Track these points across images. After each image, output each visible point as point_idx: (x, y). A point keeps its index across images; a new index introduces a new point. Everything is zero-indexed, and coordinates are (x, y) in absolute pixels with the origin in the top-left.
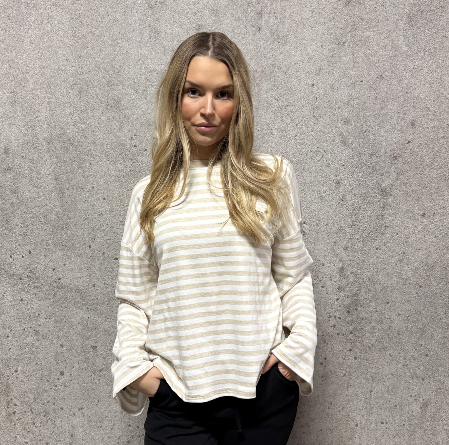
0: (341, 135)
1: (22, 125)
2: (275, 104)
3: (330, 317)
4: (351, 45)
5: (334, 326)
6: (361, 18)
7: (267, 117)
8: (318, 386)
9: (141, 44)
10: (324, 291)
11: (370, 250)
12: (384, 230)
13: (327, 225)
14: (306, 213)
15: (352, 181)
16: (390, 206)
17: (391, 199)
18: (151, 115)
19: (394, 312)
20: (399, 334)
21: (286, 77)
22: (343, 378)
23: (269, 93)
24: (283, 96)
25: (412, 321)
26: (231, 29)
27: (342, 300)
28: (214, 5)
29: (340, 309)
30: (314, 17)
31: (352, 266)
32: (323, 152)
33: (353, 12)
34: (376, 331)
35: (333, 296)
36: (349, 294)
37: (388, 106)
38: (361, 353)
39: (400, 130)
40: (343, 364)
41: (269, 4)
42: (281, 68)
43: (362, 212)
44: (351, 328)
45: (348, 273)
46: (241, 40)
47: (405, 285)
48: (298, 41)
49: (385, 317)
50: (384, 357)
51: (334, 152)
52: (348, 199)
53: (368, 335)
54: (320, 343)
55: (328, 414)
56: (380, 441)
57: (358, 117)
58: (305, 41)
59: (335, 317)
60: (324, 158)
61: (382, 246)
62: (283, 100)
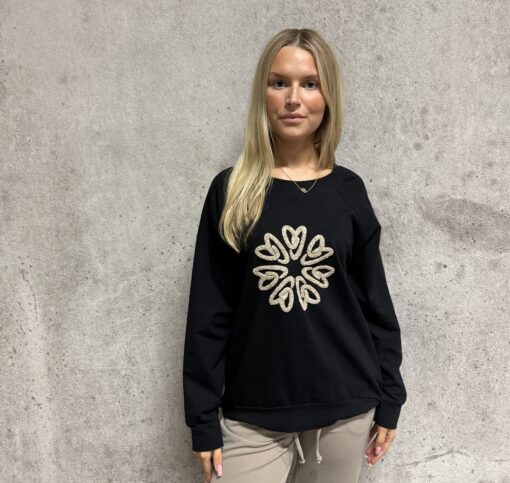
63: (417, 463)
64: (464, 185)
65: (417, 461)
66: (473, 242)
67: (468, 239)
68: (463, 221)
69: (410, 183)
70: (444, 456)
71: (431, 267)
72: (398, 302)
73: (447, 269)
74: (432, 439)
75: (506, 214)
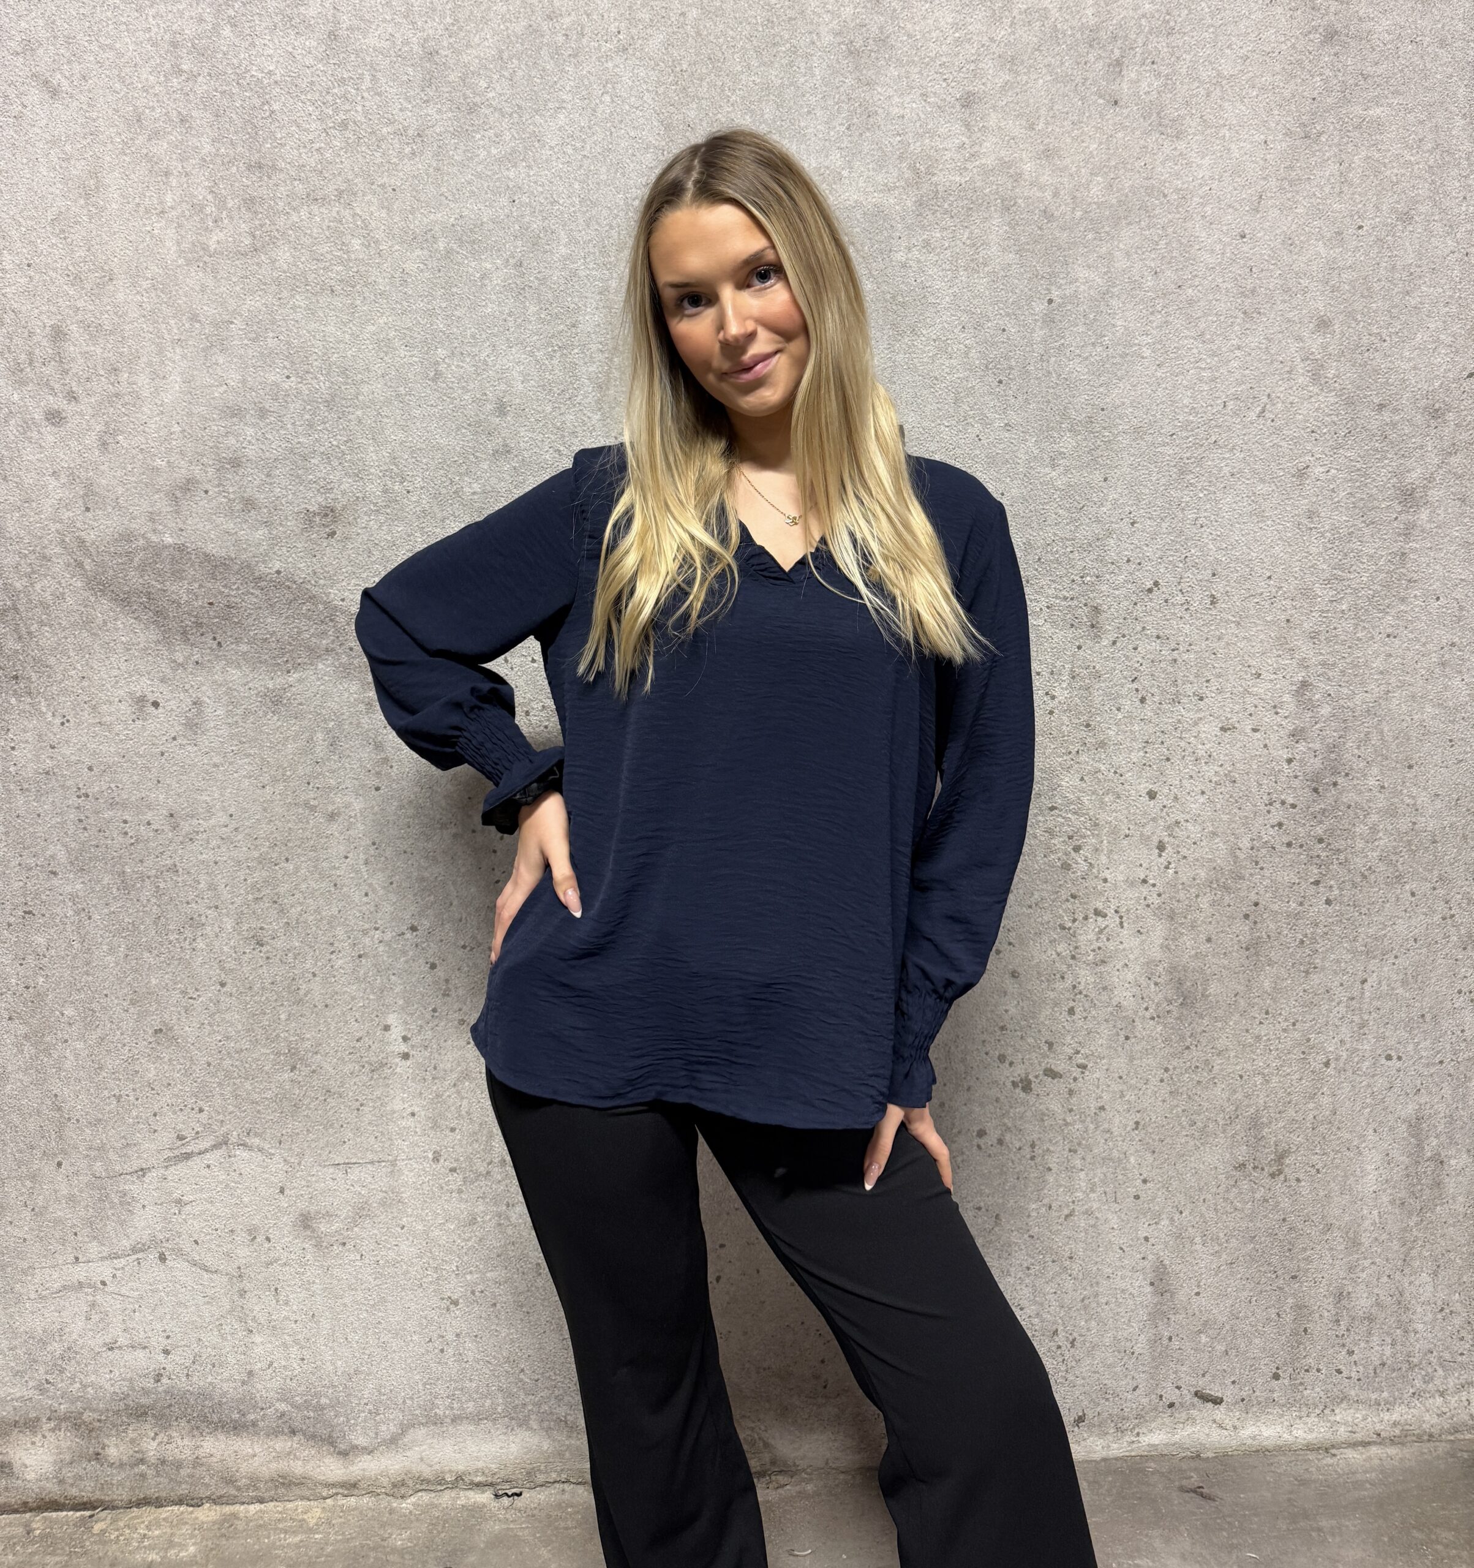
0: (1308, 359)
1: (538, 345)
2: (1150, 282)
3: (1271, 804)
4: (1336, 141)
5: (1280, 825)
6: (1362, 74)
7: (1128, 315)
8: (1237, 970)
9: (827, 143)
10: (1258, 739)
11: (1372, 638)
12: (1407, 588)
13: (1269, 578)
14: (1220, 549)
15: (1333, 471)
16: (1423, 531)
17: (1424, 515)
19: (1425, 789)
20: (1435, 842)
21: (1178, 216)
22: (1298, 950)
23: (1135, 256)
24: (1169, 263)
25: (1468, 810)
26: (1046, 102)
27: (1301, 761)
28: (1006, 45)
29: (1296, 783)
30: (1248, 72)
31: (1329, 679)
32: (1265, 399)
33: (1342, 58)
34: (1381, 834)
35: (1280, 752)
36: (1318, 745)
37: (1424, 288)
38: (1341, 889)
39: (1451, 346)
40: (1297, 916)
41: (1140, 42)
42: (1165, 196)
43: (1356, 545)
44: (1319, 831)
45: (1317, 697)
46: (1070, 129)
47: (1453, 722)
48: (1209, 131)
49: (1403, 802)
50: (1398, 899)
51: (1291, 398)
52: (1323, 514)
53: (1360, 844)
54: (1245, 867)
55: (1258, 1038)
56: (1383, 1101)
57: (1351, 315)
58: (1224, 131)
59: (1283, 803)
60: (1267, 415)
61: (1401, 629)
62: (1168, 273)
63: (143, 1171)
64: (177, 512)
65: (144, 1166)
66: (215, 646)
67: (203, 639)
68: (185, 597)
69: (48, 505)
70: (208, 1155)
71: (123, 706)
72: (53, 790)
73: (160, 710)
74: (175, 1113)
75: (288, 580)
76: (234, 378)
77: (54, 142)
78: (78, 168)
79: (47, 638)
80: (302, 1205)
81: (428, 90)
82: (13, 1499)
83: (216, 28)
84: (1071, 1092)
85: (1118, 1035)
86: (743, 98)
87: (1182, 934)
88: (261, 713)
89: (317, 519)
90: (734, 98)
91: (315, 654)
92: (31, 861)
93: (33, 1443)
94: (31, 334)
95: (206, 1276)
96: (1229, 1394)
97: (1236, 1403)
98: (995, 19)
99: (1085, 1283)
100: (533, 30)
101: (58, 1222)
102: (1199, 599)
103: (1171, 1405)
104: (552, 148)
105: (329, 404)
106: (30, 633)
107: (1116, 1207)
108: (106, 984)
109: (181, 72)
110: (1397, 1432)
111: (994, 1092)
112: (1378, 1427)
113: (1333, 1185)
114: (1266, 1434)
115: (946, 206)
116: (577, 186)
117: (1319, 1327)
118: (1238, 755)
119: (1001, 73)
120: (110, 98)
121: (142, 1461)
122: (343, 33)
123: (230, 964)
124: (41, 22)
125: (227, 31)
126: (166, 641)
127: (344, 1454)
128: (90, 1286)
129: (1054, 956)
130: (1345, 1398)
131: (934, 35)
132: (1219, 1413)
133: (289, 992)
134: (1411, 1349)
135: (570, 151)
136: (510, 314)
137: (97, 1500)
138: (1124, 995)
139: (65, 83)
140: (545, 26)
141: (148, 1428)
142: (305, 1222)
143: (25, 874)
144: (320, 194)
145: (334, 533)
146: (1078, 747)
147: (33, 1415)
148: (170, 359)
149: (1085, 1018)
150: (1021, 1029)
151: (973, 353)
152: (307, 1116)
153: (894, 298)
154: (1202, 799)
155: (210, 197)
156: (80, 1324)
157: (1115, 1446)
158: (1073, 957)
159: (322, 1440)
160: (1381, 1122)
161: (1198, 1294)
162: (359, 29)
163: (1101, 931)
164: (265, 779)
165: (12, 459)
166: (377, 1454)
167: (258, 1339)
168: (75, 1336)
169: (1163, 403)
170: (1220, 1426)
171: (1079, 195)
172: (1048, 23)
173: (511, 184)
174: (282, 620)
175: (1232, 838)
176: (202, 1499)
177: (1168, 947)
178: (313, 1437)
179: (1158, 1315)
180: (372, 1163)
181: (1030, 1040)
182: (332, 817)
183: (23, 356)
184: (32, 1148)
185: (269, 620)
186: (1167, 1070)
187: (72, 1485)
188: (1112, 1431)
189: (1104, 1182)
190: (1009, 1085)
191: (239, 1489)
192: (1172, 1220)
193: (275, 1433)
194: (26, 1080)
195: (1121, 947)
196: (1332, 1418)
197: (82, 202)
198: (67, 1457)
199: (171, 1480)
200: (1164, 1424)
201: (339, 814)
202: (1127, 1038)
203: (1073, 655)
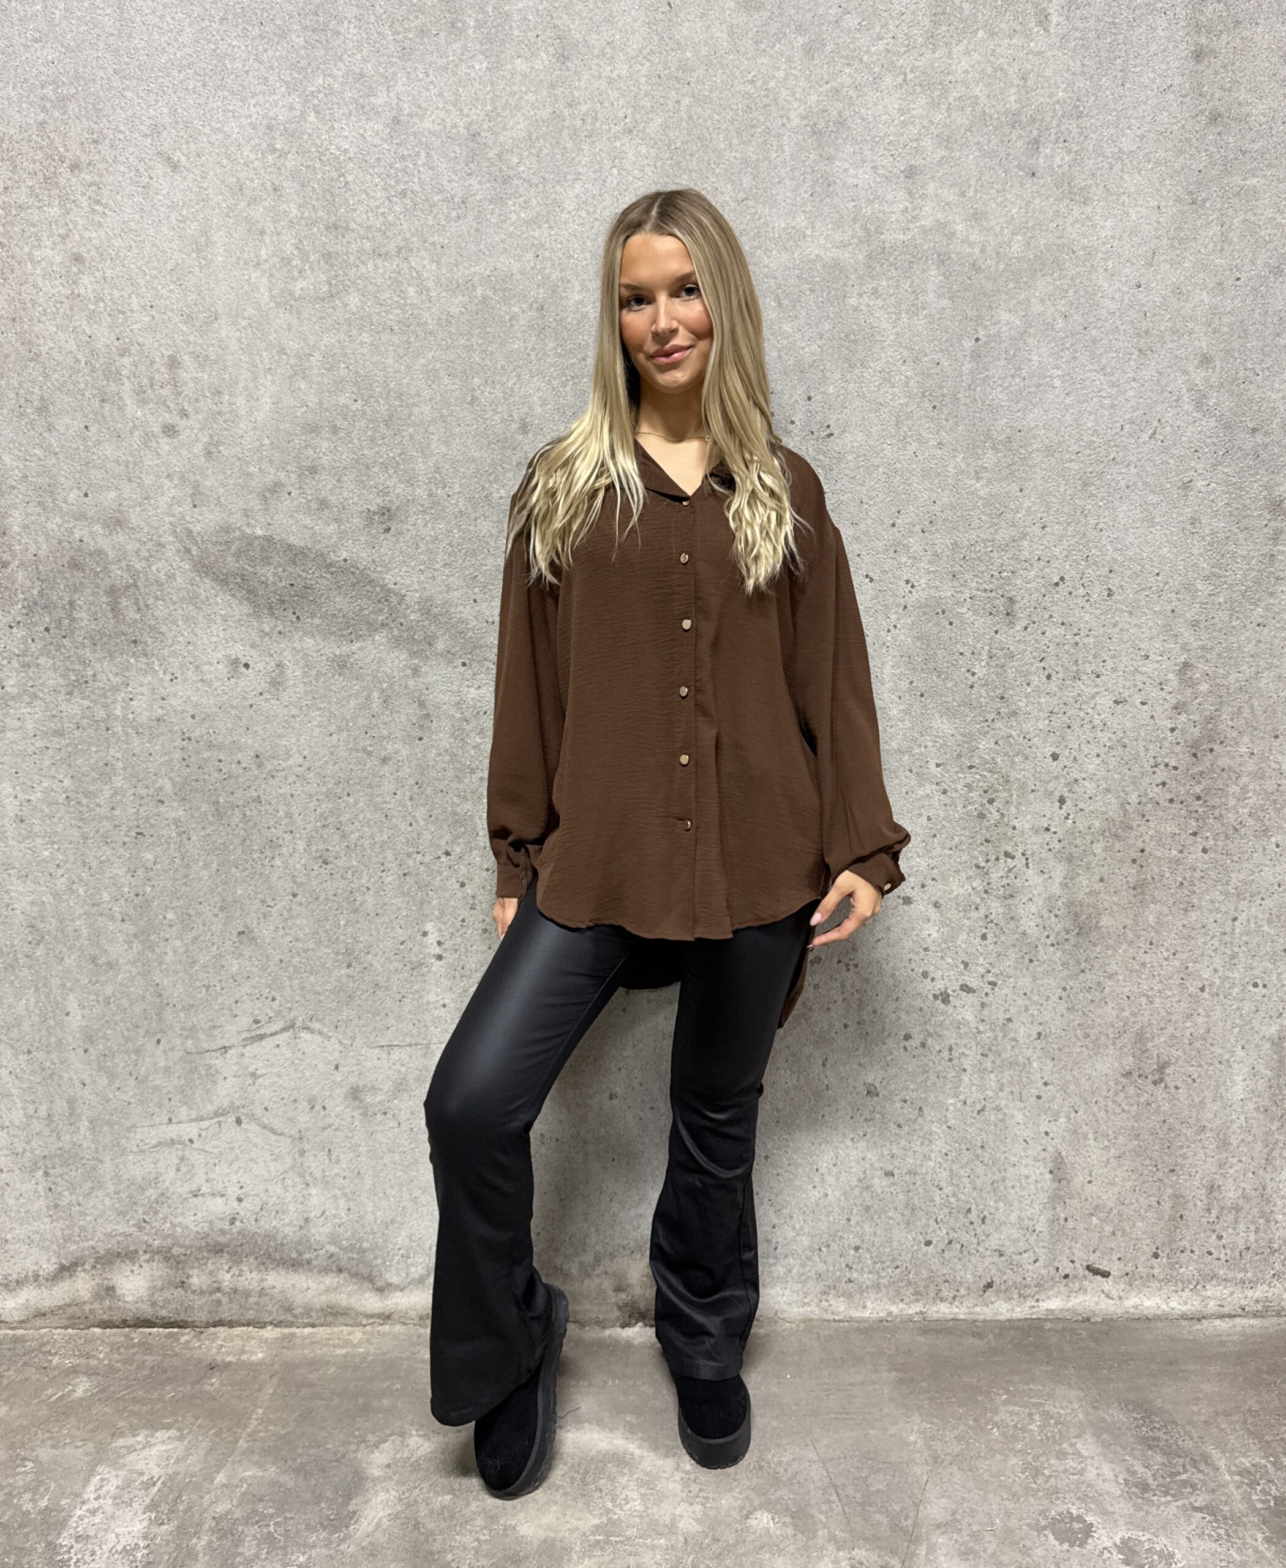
0: (1193, 389)
1: (555, 375)
2: (1060, 324)
3: (1156, 766)
4: (1218, 206)
5: (1164, 784)
6: (1241, 150)
7: (1042, 351)
8: (1125, 906)
10: (1146, 711)
11: (1245, 626)
12: (1275, 585)
13: (1158, 574)
14: (1116, 549)
15: (1213, 485)
18: (807, 350)
21: (1084, 269)
22: (1178, 891)
23: (1048, 302)
24: (1077, 308)
26: (976, 173)
27: (1183, 729)
28: (942, 126)
29: (1178, 749)
30: (1144, 149)
31: (1207, 661)
32: (1155, 423)
33: (1225, 137)
34: (1250, 794)
35: (1164, 723)
36: (1196, 717)
38: (1216, 840)
40: (1178, 862)
41: (1054, 123)
42: (1074, 252)
43: (1231, 547)
44: (1198, 789)
45: (1197, 675)
46: (994, 196)
48: (1111, 198)
49: (1270, 767)
50: (1264, 849)
51: (1178, 423)
52: (1204, 521)
54: (1134, 820)
55: (1143, 965)
56: (1250, 1022)
57: (1228, 352)
58: (1124, 198)
59: (1167, 765)
60: (1157, 436)
61: (1270, 619)
62: (1076, 317)
63: (225, 1049)
64: (266, 510)
65: (227, 1044)
66: (294, 619)
67: (285, 613)
68: (271, 579)
69: (163, 502)
70: (278, 1036)
71: (220, 667)
72: (162, 734)
73: (250, 670)
74: (252, 1001)
75: (352, 566)
76: (313, 400)
77: (173, 206)
78: (193, 228)
79: (161, 610)
80: (352, 1079)
81: (471, 165)
82: (117, 1317)
83: (303, 115)
84: (983, 1005)
85: (1023, 958)
86: (726, 170)
87: (1078, 874)
88: (330, 675)
89: (376, 517)
90: (718, 170)
91: (373, 628)
92: (143, 792)
93: (132, 1271)
94: (152, 362)
95: (274, 1137)
96: (1115, 1269)
97: (1121, 1277)
98: (934, 105)
99: (995, 1169)
100: (556, 116)
101: (156, 1088)
102: (1097, 592)
103: (1066, 1276)
104: (569, 212)
105: (387, 422)
106: (147, 606)
107: (1022, 1105)
108: (201, 893)
109: (275, 150)
110: (1260, 1308)
111: (918, 1003)
112: (1243, 1302)
113: (1206, 1093)
114: (1147, 1303)
115: (892, 259)
116: (589, 244)
117: (1194, 1213)
118: (1129, 725)
119: (939, 150)
120: (218, 171)
121: (218, 1290)
122: (405, 119)
123: (301, 879)
124: (165, 110)
125: (312, 117)
126: (256, 614)
127: (380, 1290)
128: (181, 1143)
129: (970, 890)
130: (1215, 1276)
131: (884, 118)
132: (1107, 1284)
133: (348, 903)
134: (1272, 1236)
135: (583, 214)
136: (533, 349)
137: (182, 1321)
138: (1029, 925)
139: (183, 159)
140: (566, 112)
141: (223, 1261)
142: (355, 1094)
143: (138, 802)
144: (383, 250)
145: (390, 529)
146: (993, 716)
147: (132, 1248)
148: (262, 385)
149: (996, 943)
150: (942, 951)
151: (912, 383)
152: (359, 1005)
153: (847, 336)
154: (1098, 761)
155: (296, 252)
156: (172, 1174)
157: (1018, 1309)
158: (986, 892)
159: (364, 1278)
160: (1248, 1040)
161: (1090, 1182)
162: (417, 115)
163: (1010, 871)
164: (333, 728)
165: (135, 464)
166: (407, 1291)
167: (314, 1191)
168: (167, 1184)
169: (1070, 425)
170: (1108, 1296)
171: (1001, 250)
172: (978, 108)
173: (536, 242)
174: (348, 599)
175: (1122, 794)
176: (265, 1323)
177: (1066, 885)
178: (356, 1275)
179: (1057, 1198)
180: (410, 1045)
181: (949, 960)
182: (385, 760)
183: (146, 380)
184: (138, 1027)
185: (337, 599)
186: (1064, 989)
187: (162, 1307)
188: (1016, 1296)
189: (1011, 1083)
190: (931, 997)
191: (295, 1316)
192: (1069, 1118)
193: (325, 1270)
194: (134, 971)
195: (1027, 884)
196: (1204, 1293)
197: (194, 255)
198: (159, 1284)
199: (241, 1306)
200: (1060, 1292)
201: (390, 759)
202: (1031, 961)
203: (991, 639)
